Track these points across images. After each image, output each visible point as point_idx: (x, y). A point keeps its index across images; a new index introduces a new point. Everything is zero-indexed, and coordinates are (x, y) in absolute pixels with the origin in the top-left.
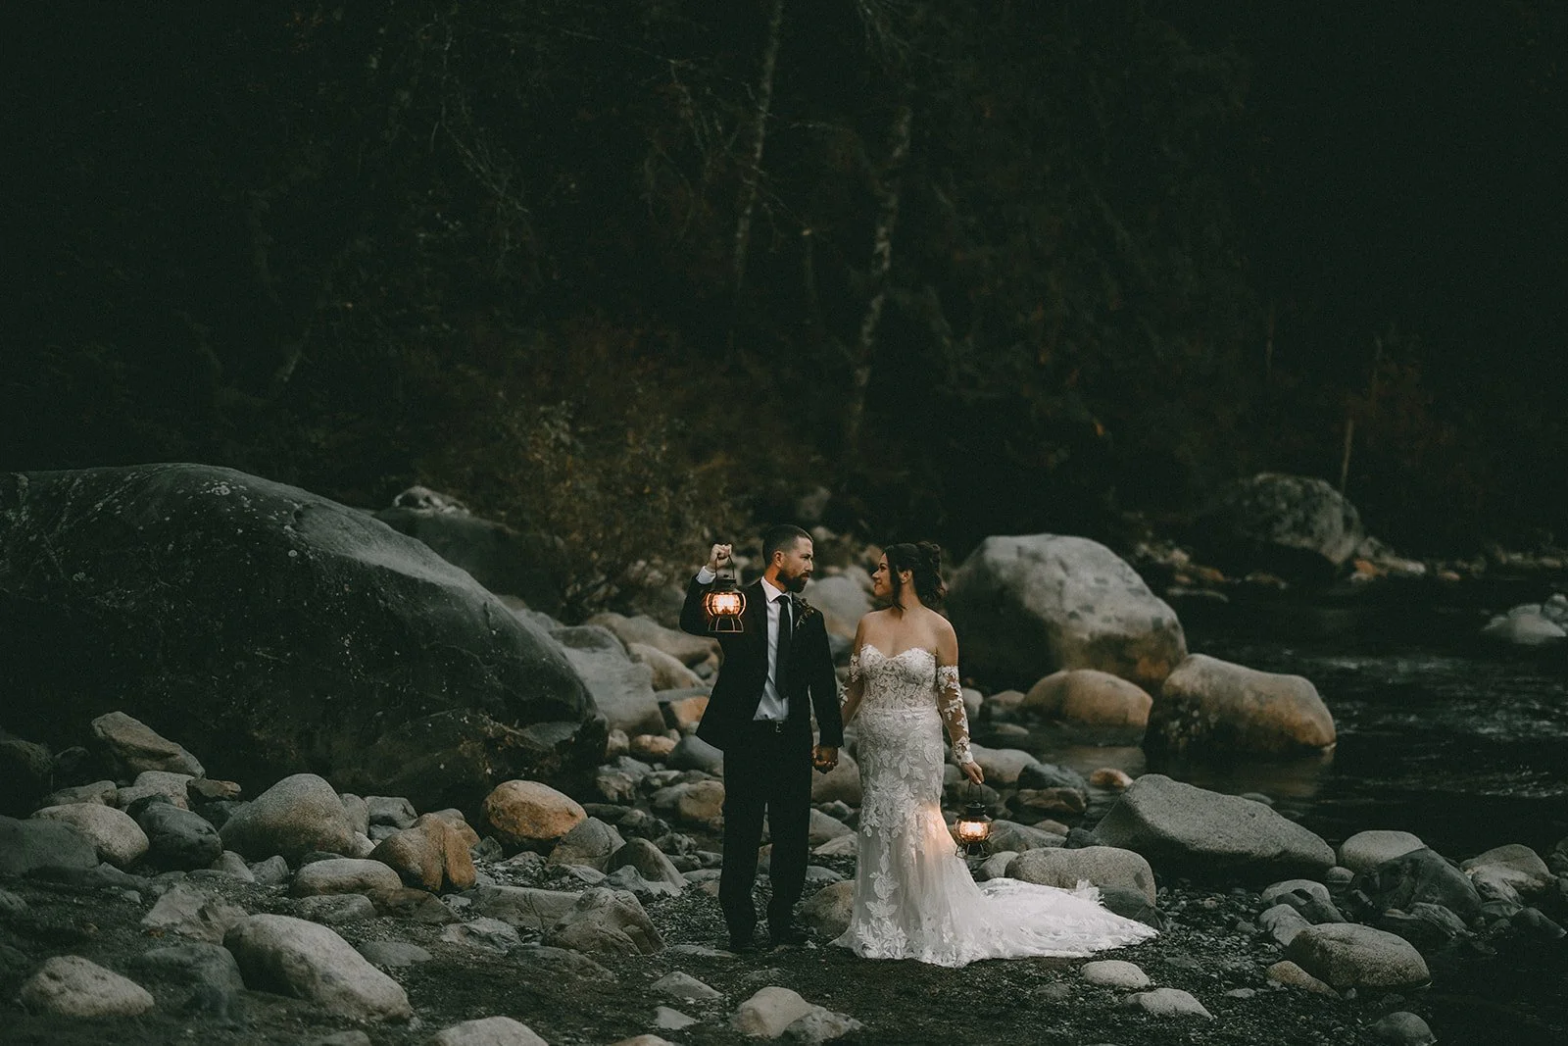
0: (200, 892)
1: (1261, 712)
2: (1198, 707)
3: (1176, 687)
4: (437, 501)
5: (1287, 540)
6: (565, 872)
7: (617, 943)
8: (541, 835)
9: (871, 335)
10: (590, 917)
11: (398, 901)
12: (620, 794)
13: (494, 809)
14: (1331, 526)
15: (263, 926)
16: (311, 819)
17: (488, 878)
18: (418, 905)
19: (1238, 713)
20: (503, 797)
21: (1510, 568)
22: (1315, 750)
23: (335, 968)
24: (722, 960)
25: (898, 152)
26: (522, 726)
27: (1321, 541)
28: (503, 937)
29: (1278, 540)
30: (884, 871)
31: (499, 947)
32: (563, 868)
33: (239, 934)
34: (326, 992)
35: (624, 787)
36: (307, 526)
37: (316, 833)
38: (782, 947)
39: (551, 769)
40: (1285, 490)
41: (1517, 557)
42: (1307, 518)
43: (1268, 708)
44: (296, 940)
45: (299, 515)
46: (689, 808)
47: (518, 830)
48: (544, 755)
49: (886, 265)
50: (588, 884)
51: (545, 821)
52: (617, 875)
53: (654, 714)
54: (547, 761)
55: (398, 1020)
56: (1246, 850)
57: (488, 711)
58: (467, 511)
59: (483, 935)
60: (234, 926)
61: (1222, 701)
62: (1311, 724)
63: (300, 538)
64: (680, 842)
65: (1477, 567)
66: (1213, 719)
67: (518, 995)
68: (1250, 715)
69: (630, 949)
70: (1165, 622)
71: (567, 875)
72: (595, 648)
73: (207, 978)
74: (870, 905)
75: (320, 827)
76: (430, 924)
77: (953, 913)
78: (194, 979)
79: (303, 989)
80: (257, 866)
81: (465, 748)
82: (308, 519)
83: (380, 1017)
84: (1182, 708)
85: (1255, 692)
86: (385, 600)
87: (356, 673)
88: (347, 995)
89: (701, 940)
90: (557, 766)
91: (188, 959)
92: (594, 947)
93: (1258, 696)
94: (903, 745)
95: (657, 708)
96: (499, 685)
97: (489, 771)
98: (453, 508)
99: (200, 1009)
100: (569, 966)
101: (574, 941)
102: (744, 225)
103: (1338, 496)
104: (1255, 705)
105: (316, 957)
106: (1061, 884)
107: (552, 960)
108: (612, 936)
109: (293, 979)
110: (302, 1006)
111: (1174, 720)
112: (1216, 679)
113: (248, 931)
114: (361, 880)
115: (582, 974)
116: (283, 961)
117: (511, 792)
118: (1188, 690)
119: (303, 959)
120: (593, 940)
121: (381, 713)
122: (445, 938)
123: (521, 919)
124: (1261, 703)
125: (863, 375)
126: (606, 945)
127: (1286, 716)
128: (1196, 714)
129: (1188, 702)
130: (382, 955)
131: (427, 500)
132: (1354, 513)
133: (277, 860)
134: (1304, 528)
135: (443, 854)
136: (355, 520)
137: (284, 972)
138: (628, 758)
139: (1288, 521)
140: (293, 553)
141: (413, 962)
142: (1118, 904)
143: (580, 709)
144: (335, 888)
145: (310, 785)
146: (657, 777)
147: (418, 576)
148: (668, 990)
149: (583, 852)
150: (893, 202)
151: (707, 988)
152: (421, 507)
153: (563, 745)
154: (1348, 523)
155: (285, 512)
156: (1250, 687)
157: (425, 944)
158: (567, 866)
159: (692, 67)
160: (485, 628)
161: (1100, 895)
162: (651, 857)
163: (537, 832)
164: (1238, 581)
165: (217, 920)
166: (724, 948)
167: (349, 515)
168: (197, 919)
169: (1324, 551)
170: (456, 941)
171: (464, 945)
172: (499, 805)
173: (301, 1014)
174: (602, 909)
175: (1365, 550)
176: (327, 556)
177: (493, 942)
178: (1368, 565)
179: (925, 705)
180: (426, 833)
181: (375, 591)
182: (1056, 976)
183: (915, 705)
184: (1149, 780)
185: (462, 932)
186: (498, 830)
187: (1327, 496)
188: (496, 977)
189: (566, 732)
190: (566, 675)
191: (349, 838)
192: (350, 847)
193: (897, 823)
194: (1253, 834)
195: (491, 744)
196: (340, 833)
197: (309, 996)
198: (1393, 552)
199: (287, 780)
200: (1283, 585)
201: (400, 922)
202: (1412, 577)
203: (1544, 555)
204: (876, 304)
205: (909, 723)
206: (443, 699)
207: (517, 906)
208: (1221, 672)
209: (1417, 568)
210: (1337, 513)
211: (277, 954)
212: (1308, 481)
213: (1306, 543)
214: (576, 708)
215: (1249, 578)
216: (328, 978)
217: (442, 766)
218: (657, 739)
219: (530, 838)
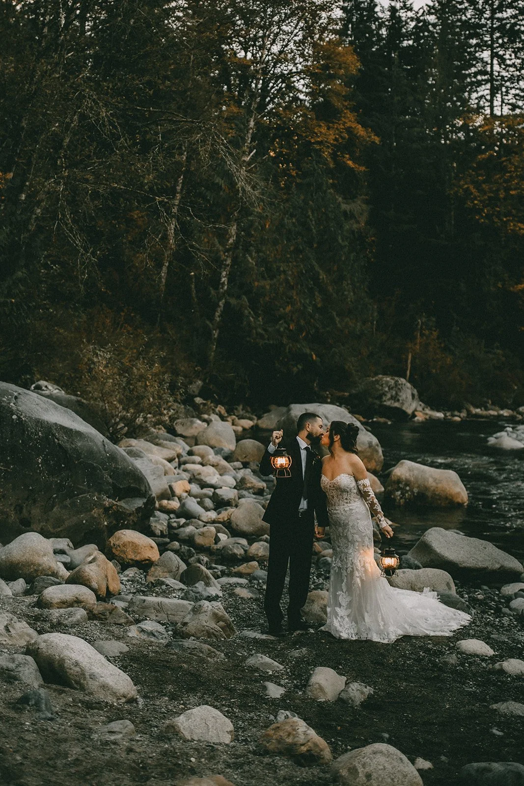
0: (5, 615)
1: (437, 488)
2: (408, 485)
3: (398, 476)
4: (50, 387)
5: (388, 403)
6: (163, 583)
7: (215, 633)
8: (138, 558)
9: (219, 317)
10: (200, 618)
11: (99, 611)
12: (161, 532)
13: (114, 545)
14: (407, 398)
15: (52, 642)
16: (36, 557)
17: (121, 585)
18: (110, 613)
19: (427, 488)
20: (119, 539)
21: (477, 416)
22: (460, 505)
23: (97, 670)
24: (272, 642)
25: (231, 241)
26: (119, 500)
27: (403, 404)
28: (159, 632)
29: (385, 403)
30: (344, 591)
31: (157, 638)
32: (161, 581)
33: (37, 647)
34: (93, 685)
35: (163, 528)
36: (20, 403)
37: (39, 565)
38: (298, 632)
39: (133, 521)
40: (387, 382)
41: (478, 411)
42: (397, 394)
43: (440, 485)
44: (71, 651)
45: (16, 398)
46: (199, 540)
47: (127, 556)
48: (130, 515)
49: (226, 287)
50: (175, 589)
51: (140, 551)
52: (195, 587)
53: (166, 490)
54: (132, 517)
55: (132, 701)
56: (485, 566)
57: (106, 493)
58: (63, 392)
59: (149, 631)
60: (33, 642)
61: (419, 483)
62: (459, 493)
63: (18, 410)
64: (203, 560)
65: (464, 414)
66: (416, 490)
67: (185, 675)
68: (432, 489)
69: (221, 635)
70: (374, 443)
71: (164, 584)
72: (137, 458)
73: (23, 678)
74: (337, 609)
75: (41, 562)
76: (118, 624)
77: (383, 612)
78: (15, 678)
79: (78, 683)
80: (11, 584)
81: (95, 512)
82: (20, 400)
83: (123, 700)
84: (401, 486)
85: (434, 478)
86: (58, 440)
87: (44, 475)
88: (104, 687)
89: (252, 627)
90: (135, 519)
91: (12, 666)
92: (204, 635)
93: (435, 480)
94: (347, 524)
95: (168, 487)
96: (110, 480)
97: (106, 523)
98: (57, 391)
99: (29, 705)
100: (202, 652)
101: (193, 632)
102: (164, 269)
103: (409, 385)
104: (434, 484)
105: (84, 663)
106: (413, 589)
107: (193, 649)
108: (212, 628)
109: (71, 677)
110: (80, 696)
111: (398, 491)
112: (416, 472)
113: (43, 645)
114: (77, 598)
115: (209, 657)
116: (65, 665)
117: (123, 536)
118: (403, 477)
119: (77, 664)
120: (203, 631)
121: (55, 495)
122: (130, 635)
123: (157, 616)
124: (437, 483)
125: (216, 334)
126: (209, 634)
127: (448, 489)
128: (408, 488)
129: (404, 483)
130: (104, 650)
131: (46, 387)
132: (415, 392)
133: (21, 581)
134: (395, 398)
135: (106, 576)
136: (42, 401)
137: (66, 672)
138: (158, 512)
139: (389, 396)
140: (14, 417)
141: (121, 653)
142: (446, 600)
143: (146, 491)
144: (64, 604)
145: (35, 539)
146: (175, 522)
147: (71, 427)
148: (256, 666)
149: (166, 570)
150: (229, 262)
151: (276, 663)
152: (43, 390)
153: (139, 509)
154: (413, 395)
155: (10, 397)
156: (431, 476)
157: (120, 638)
158: (164, 580)
159: (166, 200)
160: (104, 452)
161: (438, 596)
162: (204, 574)
163: (135, 556)
164: (370, 421)
165: (15, 632)
166: (267, 633)
167: (37, 398)
168: (4, 632)
169: (404, 408)
170: (136, 636)
171: (140, 638)
172: (117, 543)
173: (80, 701)
174: (206, 613)
175: (420, 409)
176: (31, 418)
177: (154, 636)
178: (421, 414)
179: (355, 502)
180: (99, 566)
181: (54, 435)
182: (445, 649)
183: (350, 503)
184: (435, 530)
185: (138, 630)
186: (116, 556)
187: (405, 385)
188: (167, 662)
189: (139, 503)
190: (140, 475)
191: (55, 567)
192: (55, 572)
193: (349, 565)
194: (487, 558)
195: (106, 510)
196: (50, 565)
197: (82, 688)
198: (429, 408)
199: (23, 535)
200: (389, 423)
201: (102, 623)
202: (439, 420)
203: (489, 410)
204: (221, 304)
205: (348, 512)
206: (84, 488)
207: (155, 609)
208: (418, 469)
209: (440, 415)
210: (409, 392)
211: (62, 661)
212: (396, 378)
213: (396, 405)
214: (144, 491)
215: (375, 420)
216: (93, 677)
217: (84, 522)
218: (170, 502)
219: (132, 560)
